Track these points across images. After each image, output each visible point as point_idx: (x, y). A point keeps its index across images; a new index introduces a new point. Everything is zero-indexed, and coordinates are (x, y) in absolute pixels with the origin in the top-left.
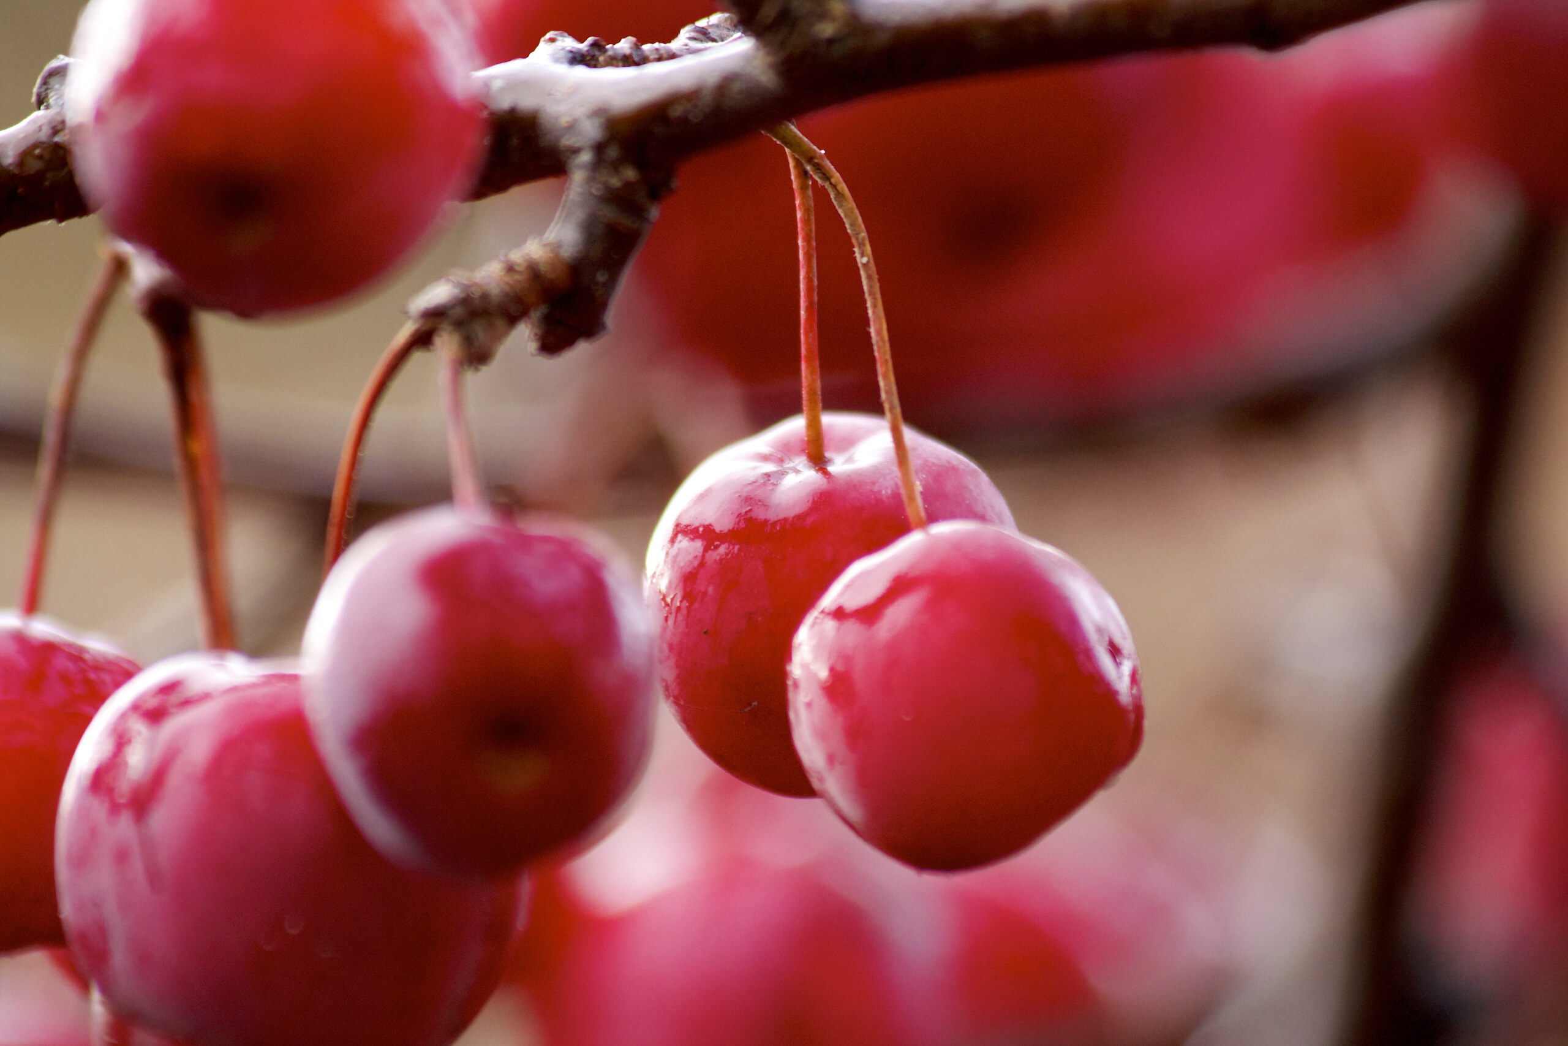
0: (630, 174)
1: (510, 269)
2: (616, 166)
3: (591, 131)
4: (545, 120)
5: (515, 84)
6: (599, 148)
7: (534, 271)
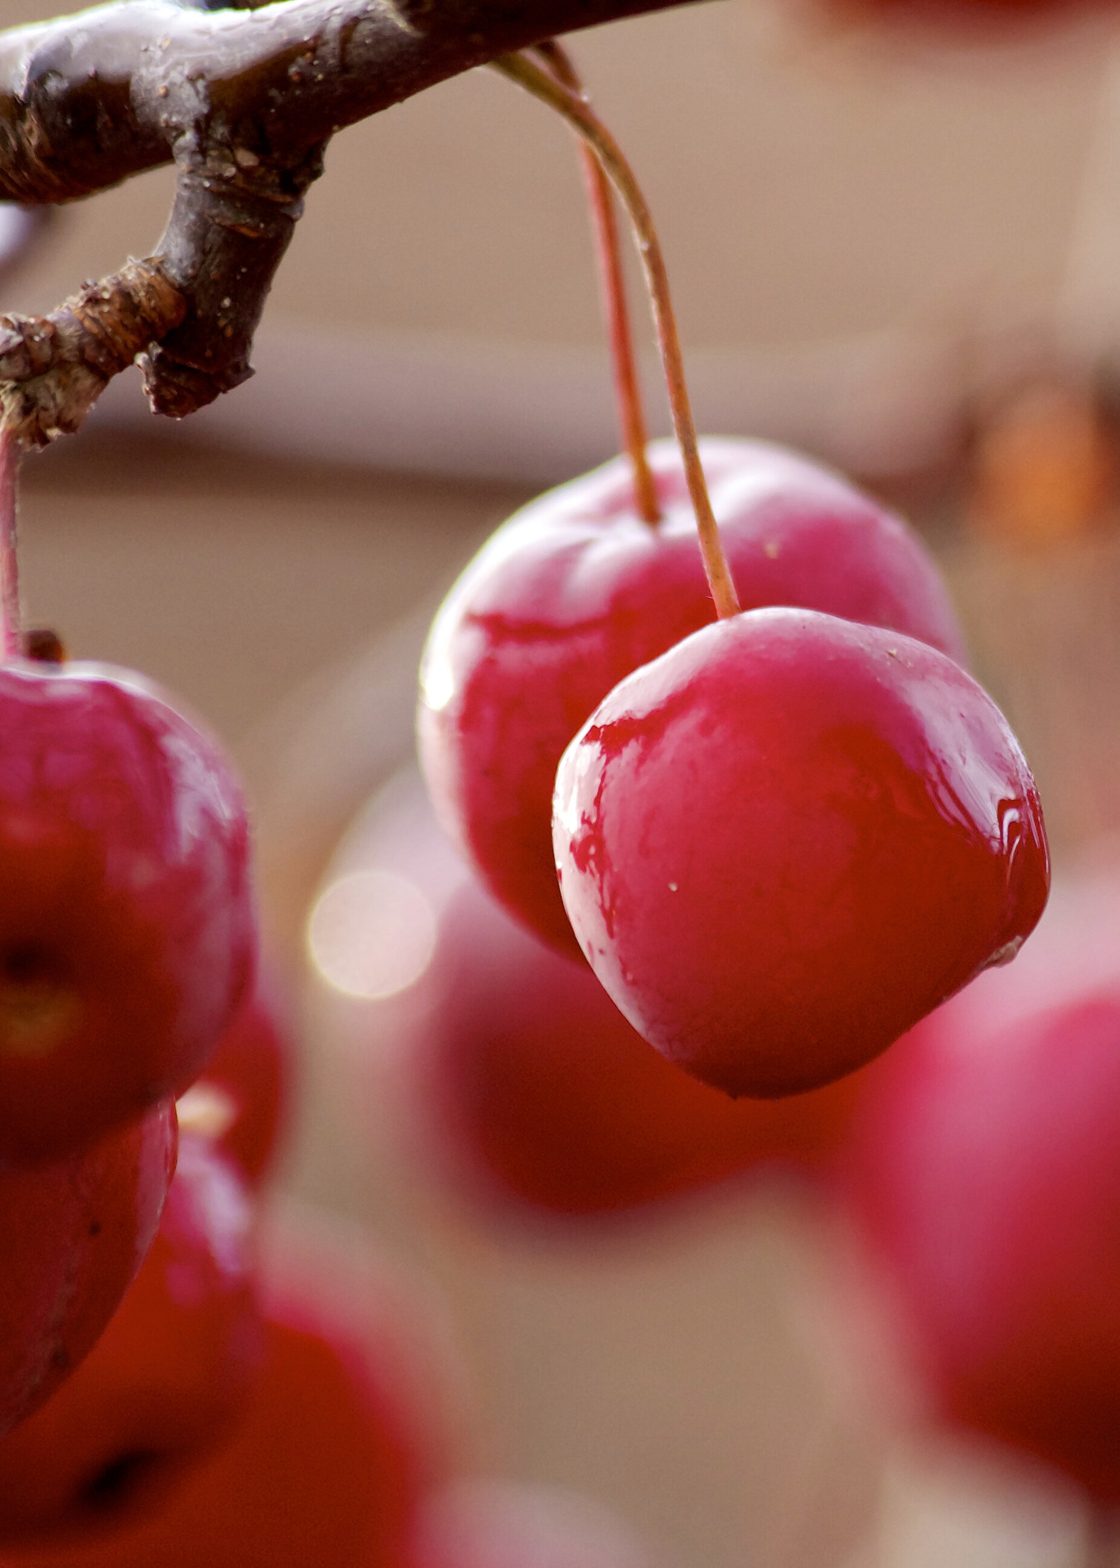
0: (247, 159)
1: (94, 300)
2: (228, 145)
3: (192, 101)
4: (137, 88)
5: (101, 39)
6: (202, 126)
7: (126, 299)
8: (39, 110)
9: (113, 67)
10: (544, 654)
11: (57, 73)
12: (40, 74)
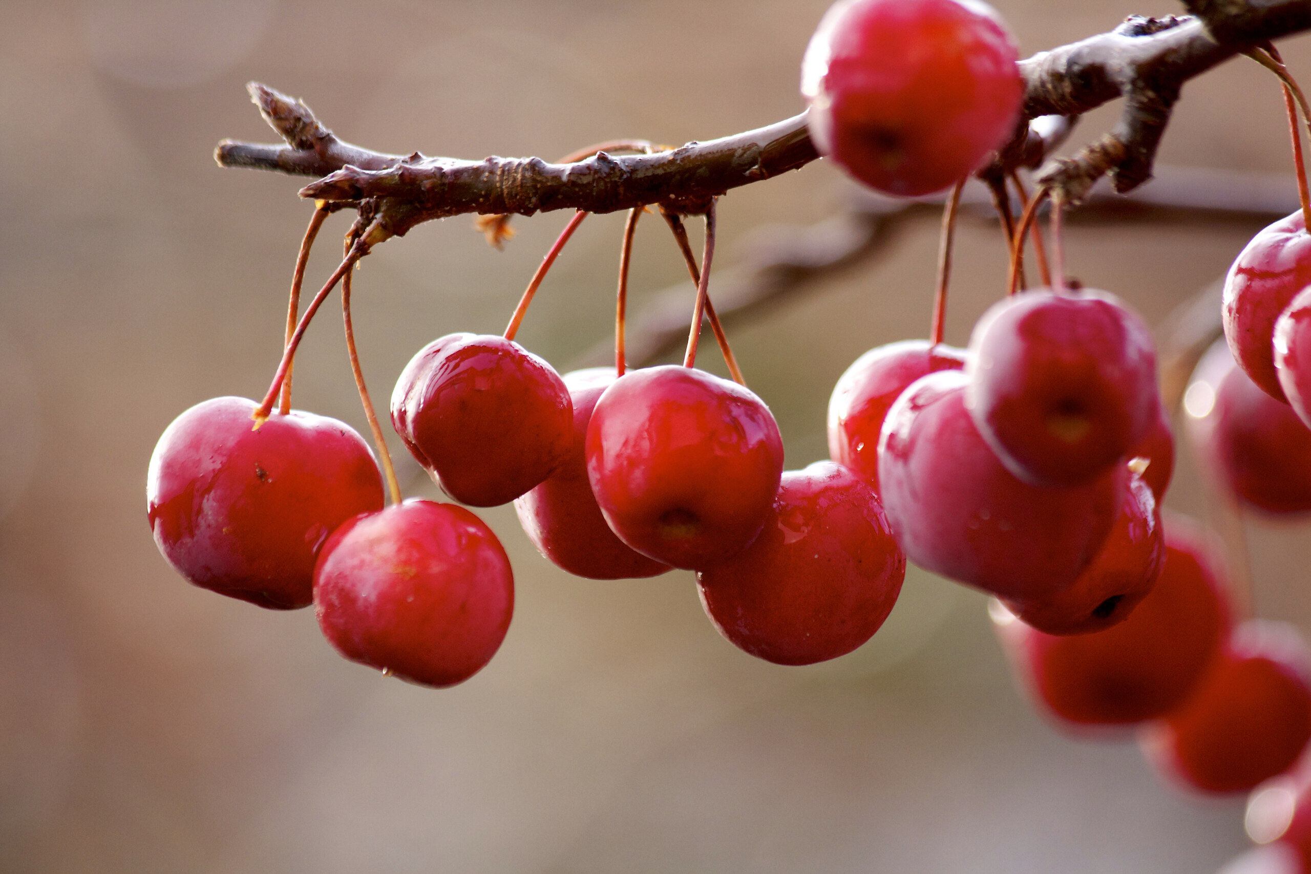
0: (1151, 94)
1: (1092, 151)
2: (1142, 89)
3: (1129, 72)
4: (1108, 68)
5: (1094, 49)
6: (1133, 82)
7: (1104, 150)
8: (1071, 78)
9: (1098, 60)
10: (1270, 283)
11: (1075, 63)
12: (1071, 63)
